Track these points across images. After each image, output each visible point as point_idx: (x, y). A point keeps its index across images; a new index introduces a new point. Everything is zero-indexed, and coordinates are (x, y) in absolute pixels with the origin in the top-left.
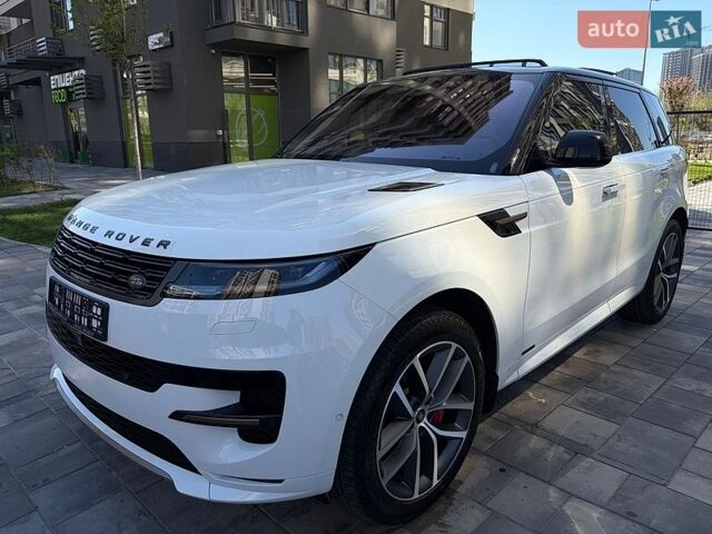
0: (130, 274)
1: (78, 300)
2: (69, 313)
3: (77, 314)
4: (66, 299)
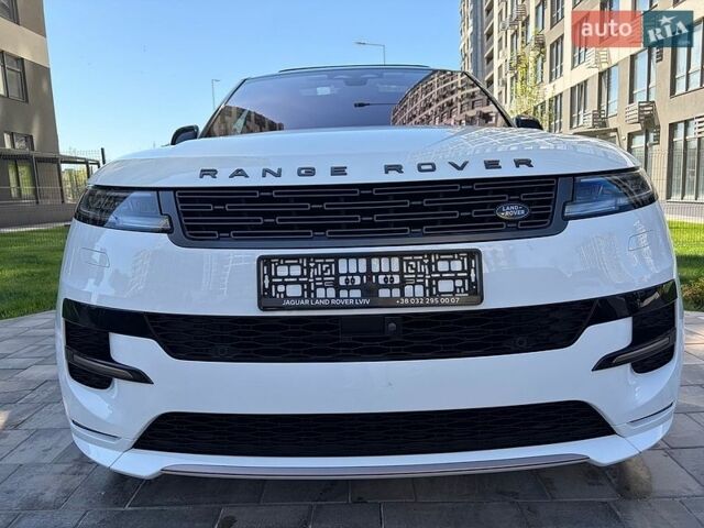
0: (494, 206)
1: (387, 265)
2: (356, 293)
3: (391, 287)
4: (338, 275)
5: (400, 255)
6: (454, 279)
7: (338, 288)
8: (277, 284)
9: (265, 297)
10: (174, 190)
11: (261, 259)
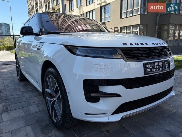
1: (160, 63)
2: (157, 70)
3: (161, 68)
4: (155, 66)
5: (162, 61)
6: (167, 65)
7: (155, 69)
8: (147, 69)
9: (145, 72)
10: (120, 48)
11: (144, 63)
